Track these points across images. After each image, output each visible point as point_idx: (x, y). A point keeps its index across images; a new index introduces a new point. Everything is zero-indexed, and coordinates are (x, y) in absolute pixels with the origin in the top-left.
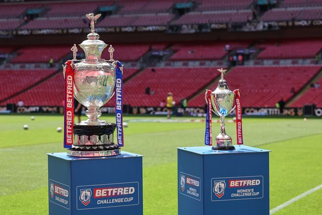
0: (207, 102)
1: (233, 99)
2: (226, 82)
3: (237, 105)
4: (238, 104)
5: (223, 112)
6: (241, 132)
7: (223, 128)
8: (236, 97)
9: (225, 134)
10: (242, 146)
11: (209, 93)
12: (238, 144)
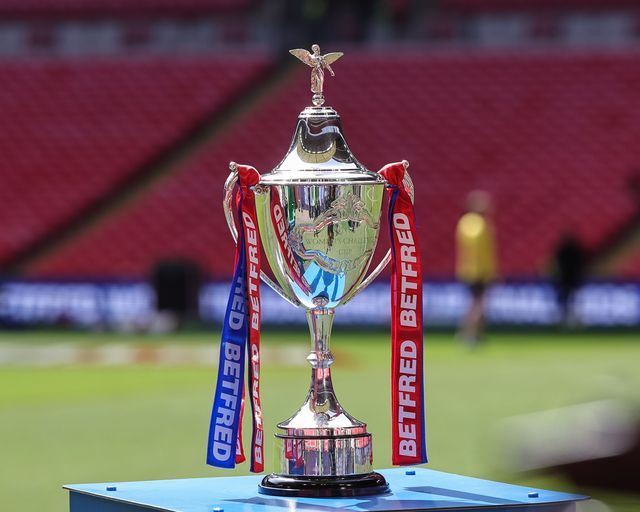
0: (235, 233)
1: (377, 215)
2: (335, 122)
3: (396, 247)
4: (406, 239)
5: (320, 288)
6: (418, 396)
7: (322, 374)
8: (394, 200)
9: (334, 406)
10: (423, 475)
11: (246, 181)
12: (399, 460)
